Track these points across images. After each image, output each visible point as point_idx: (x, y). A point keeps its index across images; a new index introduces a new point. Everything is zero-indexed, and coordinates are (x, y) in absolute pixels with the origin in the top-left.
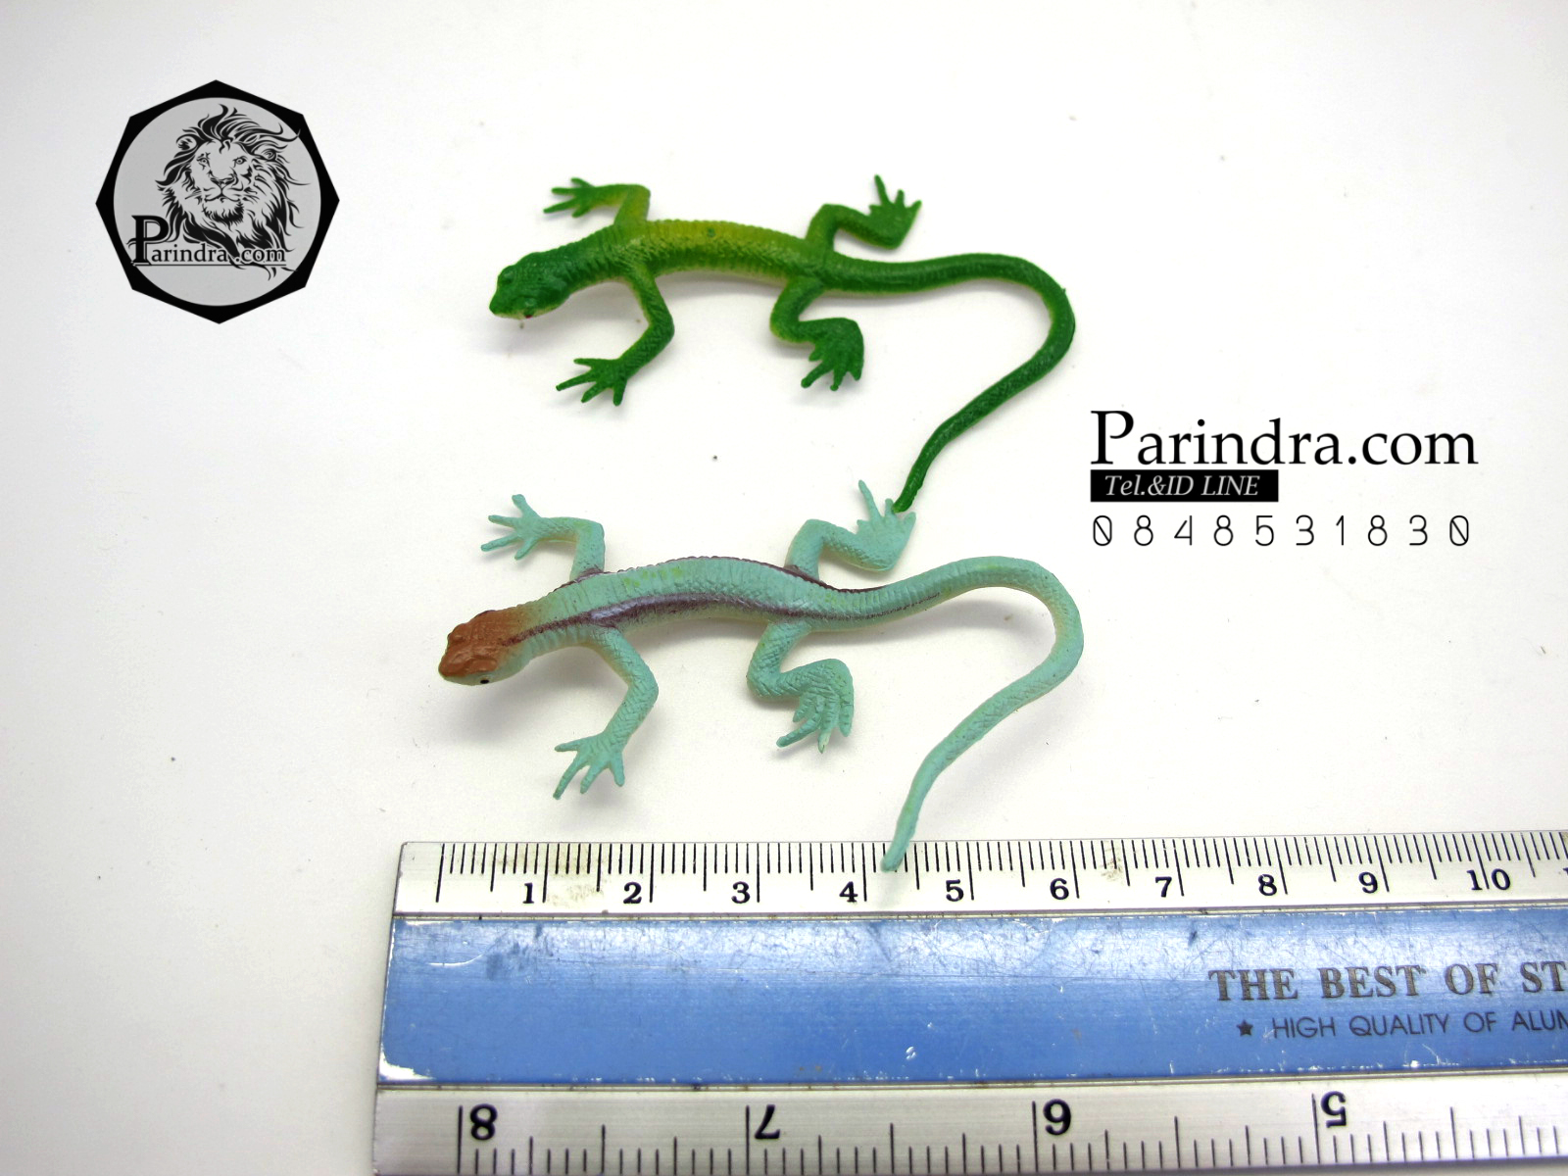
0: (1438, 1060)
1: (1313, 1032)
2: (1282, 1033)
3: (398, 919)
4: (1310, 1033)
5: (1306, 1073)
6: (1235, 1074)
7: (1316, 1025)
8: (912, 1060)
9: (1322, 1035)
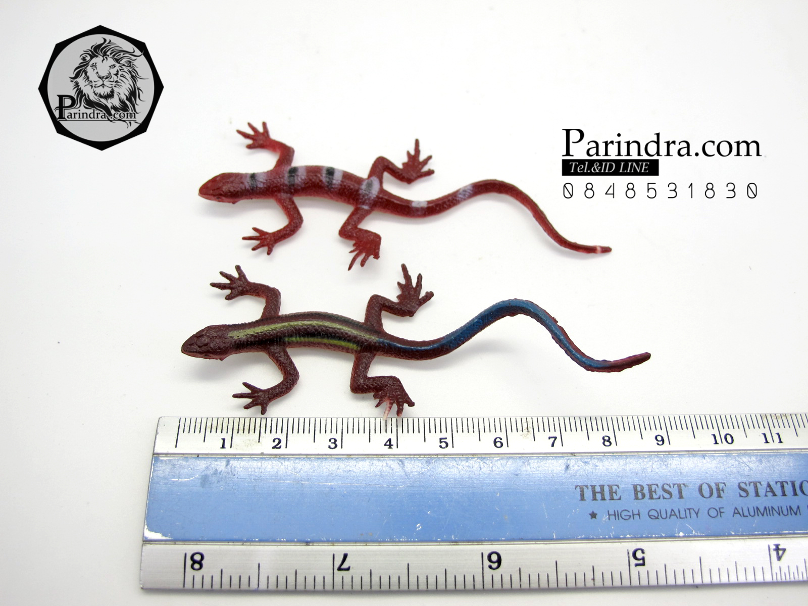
0: (694, 532)
1: (628, 517)
2: (612, 517)
3: (156, 456)
4: (627, 517)
5: (624, 538)
6: (587, 539)
7: (631, 514)
8: (419, 530)
9: (633, 519)
